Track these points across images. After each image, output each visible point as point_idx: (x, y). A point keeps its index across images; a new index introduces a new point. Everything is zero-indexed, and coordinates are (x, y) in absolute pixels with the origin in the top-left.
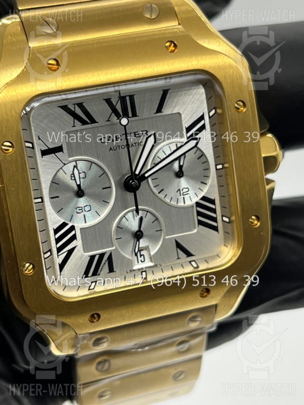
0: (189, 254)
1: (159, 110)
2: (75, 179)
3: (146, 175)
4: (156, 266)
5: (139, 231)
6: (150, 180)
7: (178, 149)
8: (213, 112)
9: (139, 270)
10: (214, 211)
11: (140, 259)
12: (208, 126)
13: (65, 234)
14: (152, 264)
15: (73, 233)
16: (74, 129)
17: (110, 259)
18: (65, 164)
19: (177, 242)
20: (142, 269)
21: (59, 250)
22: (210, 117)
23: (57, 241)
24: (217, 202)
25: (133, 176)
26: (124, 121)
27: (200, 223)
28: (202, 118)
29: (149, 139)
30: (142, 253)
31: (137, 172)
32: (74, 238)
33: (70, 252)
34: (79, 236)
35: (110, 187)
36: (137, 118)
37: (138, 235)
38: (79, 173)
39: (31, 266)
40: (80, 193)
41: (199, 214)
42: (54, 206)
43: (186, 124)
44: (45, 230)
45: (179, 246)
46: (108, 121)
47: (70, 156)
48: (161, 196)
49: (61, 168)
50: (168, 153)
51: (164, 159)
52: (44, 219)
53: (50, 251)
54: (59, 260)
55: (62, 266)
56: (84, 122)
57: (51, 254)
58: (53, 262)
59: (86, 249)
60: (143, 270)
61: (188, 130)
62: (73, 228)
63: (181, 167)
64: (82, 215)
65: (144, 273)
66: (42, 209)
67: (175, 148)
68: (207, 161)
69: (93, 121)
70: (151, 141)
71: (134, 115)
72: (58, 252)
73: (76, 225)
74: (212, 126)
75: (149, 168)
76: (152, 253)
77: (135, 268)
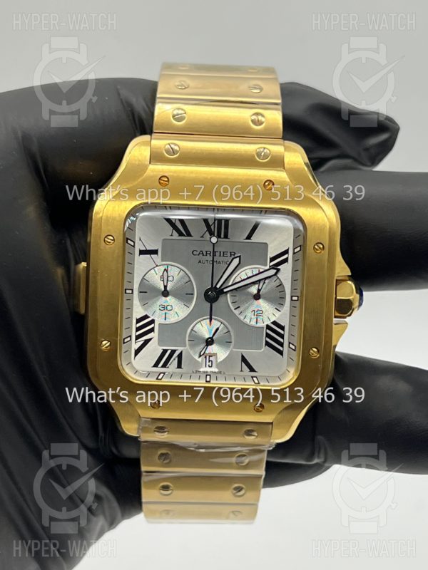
0: (252, 370)
1: (249, 237)
2: (163, 281)
3: (225, 290)
4: (220, 372)
5: (212, 338)
6: (228, 295)
7: (260, 273)
8: (299, 249)
9: (204, 372)
10: (282, 336)
11: (208, 364)
12: (290, 260)
13: (146, 325)
14: (217, 370)
15: (152, 326)
16: (171, 238)
17: (180, 356)
18: (157, 266)
19: (243, 356)
20: (207, 372)
21: (138, 337)
22: (294, 253)
23: (138, 329)
24: (287, 329)
25: (213, 289)
26: (214, 240)
27: (267, 344)
28: (286, 252)
29: (235, 260)
30: (211, 358)
31: (218, 286)
32: (152, 330)
33: (147, 342)
34: (156, 329)
35: (192, 294)
36: (227, 240)
37: (209, 342)
38: (168, 276)
39: (109, 344)
40: (165, 293)
41: (268, 335)
42: (141, 300)
43: (271, 254)
44: (129, 318)
45: (244, 359)
46: (202, 237)
47: (162, 260)
48: (237, 312)
49: (153, 268)
50: (250, 275)
51: (244, 280)
52: (130, 309)
53: (130, 336)
54: (136, 346)
55: (137, 352)
56: (181, 234)
57: (130, 340)
58: (130, 347)
59: (160, 342)
60: (209, 373)
61: (272, 260)
62: (152, 322)
63: (259, 291)
64: (164, 312)
65: (208, 377)
66: (130, 300)
67: (257, 272)
68: (284, 291)
69: (189, 235)
70: (236, 261)
71: (226, 237)
72: (136, 339)
73: (156, 319)
74: (295, 261)
75: (230, 284)
76: (219, 361)
77: (201, 370)
